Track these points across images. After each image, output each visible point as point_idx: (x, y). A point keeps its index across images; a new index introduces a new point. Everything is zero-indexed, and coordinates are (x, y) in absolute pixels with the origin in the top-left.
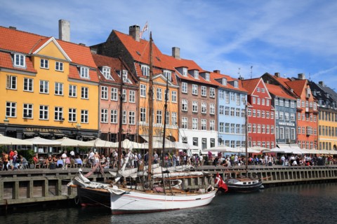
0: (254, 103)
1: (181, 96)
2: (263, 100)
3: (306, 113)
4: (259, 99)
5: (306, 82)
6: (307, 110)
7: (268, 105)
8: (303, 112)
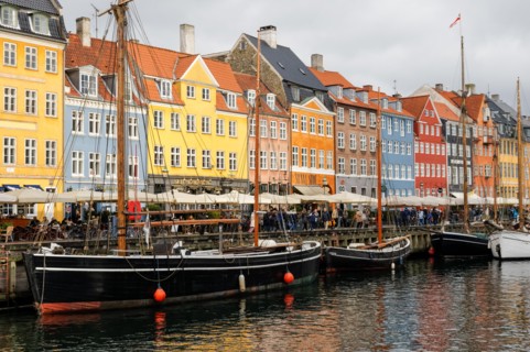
0: (422, 132)
1: (338, 127)
2: (433, 128)
3: (485, 144)
4: (427, 127)
5: (484, 99)
6: (485, 140)
7: (438, 135)
8: (481, 143)
